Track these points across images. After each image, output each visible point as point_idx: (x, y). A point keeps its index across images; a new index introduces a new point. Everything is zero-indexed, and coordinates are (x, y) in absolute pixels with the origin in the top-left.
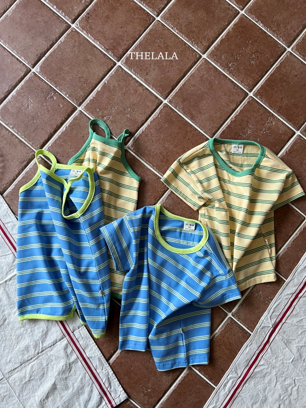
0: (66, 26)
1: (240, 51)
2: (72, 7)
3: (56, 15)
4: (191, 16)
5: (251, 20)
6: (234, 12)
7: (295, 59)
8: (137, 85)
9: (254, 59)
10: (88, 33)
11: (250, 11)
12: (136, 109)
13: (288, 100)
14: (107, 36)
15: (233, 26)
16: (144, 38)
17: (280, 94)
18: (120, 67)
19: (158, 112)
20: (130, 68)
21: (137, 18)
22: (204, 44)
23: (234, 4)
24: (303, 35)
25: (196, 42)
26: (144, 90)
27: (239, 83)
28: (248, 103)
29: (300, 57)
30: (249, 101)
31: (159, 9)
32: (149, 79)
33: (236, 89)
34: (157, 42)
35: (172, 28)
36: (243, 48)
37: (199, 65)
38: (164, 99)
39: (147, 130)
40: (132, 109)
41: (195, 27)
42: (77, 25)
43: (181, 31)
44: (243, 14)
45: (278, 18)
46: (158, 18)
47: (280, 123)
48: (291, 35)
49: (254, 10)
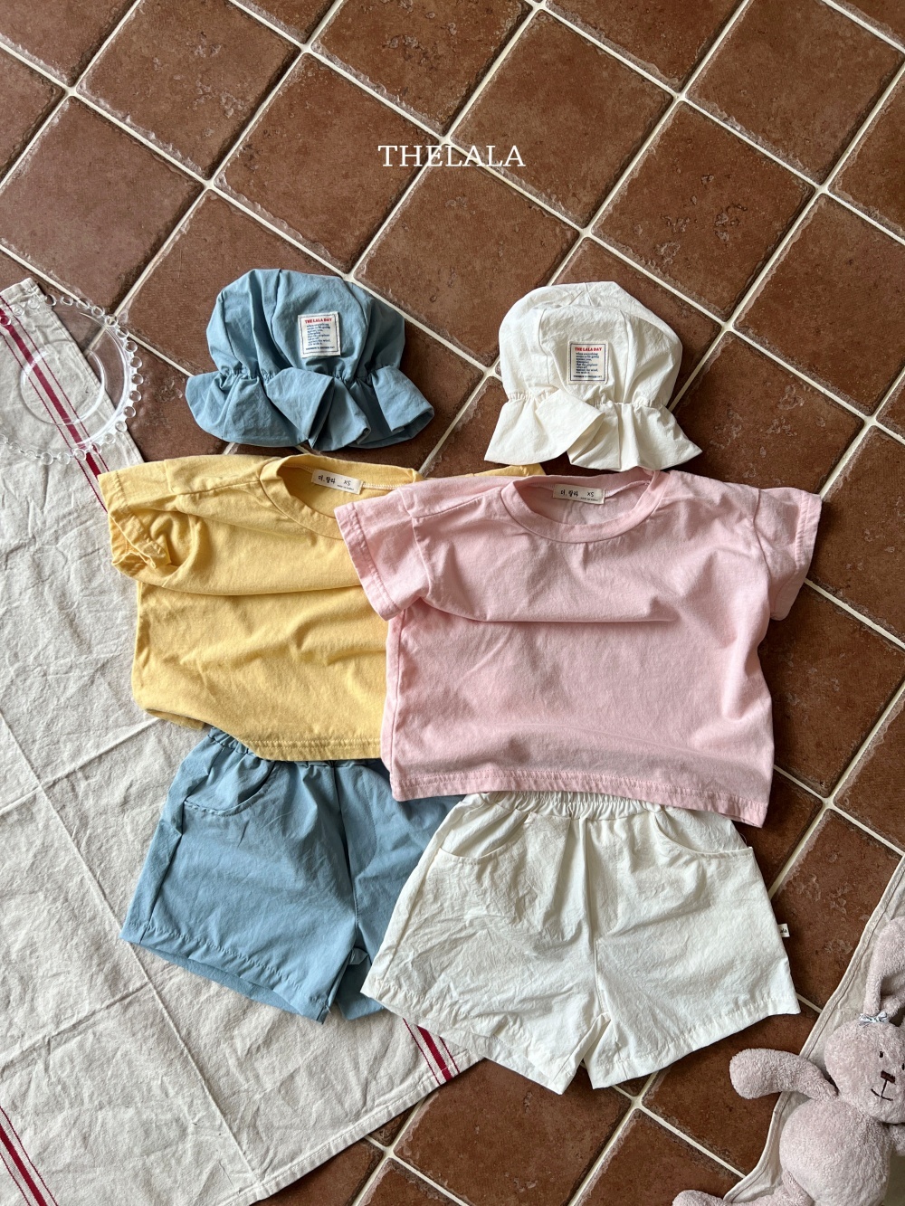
0: (189, 189)
1: (687, 209)
2: (202, 133)
3: (158, 159)
4: (538, 124)
5: (708, 117)
6: (659, 99)
7: (844, 216)
9: (728, 228)
10: (253, 202)
11: (703, 92)
13: (835, 333)
14: (308, 204)
15: (658, 139)
16: (413, 199)
17: (811, 318)
19: (476, 404)
20: (381, 288)
22: (584, 199)
23: (660, 79)
24: (858, 144)
25: (561, 194)
26: (428, 346)
27: (693, 299)
28: (723, 351)
29: (856, 207)
30: (727, 348)
31: (446, 113)
32: (439, 315)
33: (686, 317)
34: (450, 206)
36: (694, 199)
37: (575, 259)
38: (487, 366)
39: (448, 457)
41: (554, 153)
42: (221, 181)
44: (685, 103)
45: (783, 103)
46: (447, 140)
47: (819, 400)
48: (826, 148)
49: (714, 88)
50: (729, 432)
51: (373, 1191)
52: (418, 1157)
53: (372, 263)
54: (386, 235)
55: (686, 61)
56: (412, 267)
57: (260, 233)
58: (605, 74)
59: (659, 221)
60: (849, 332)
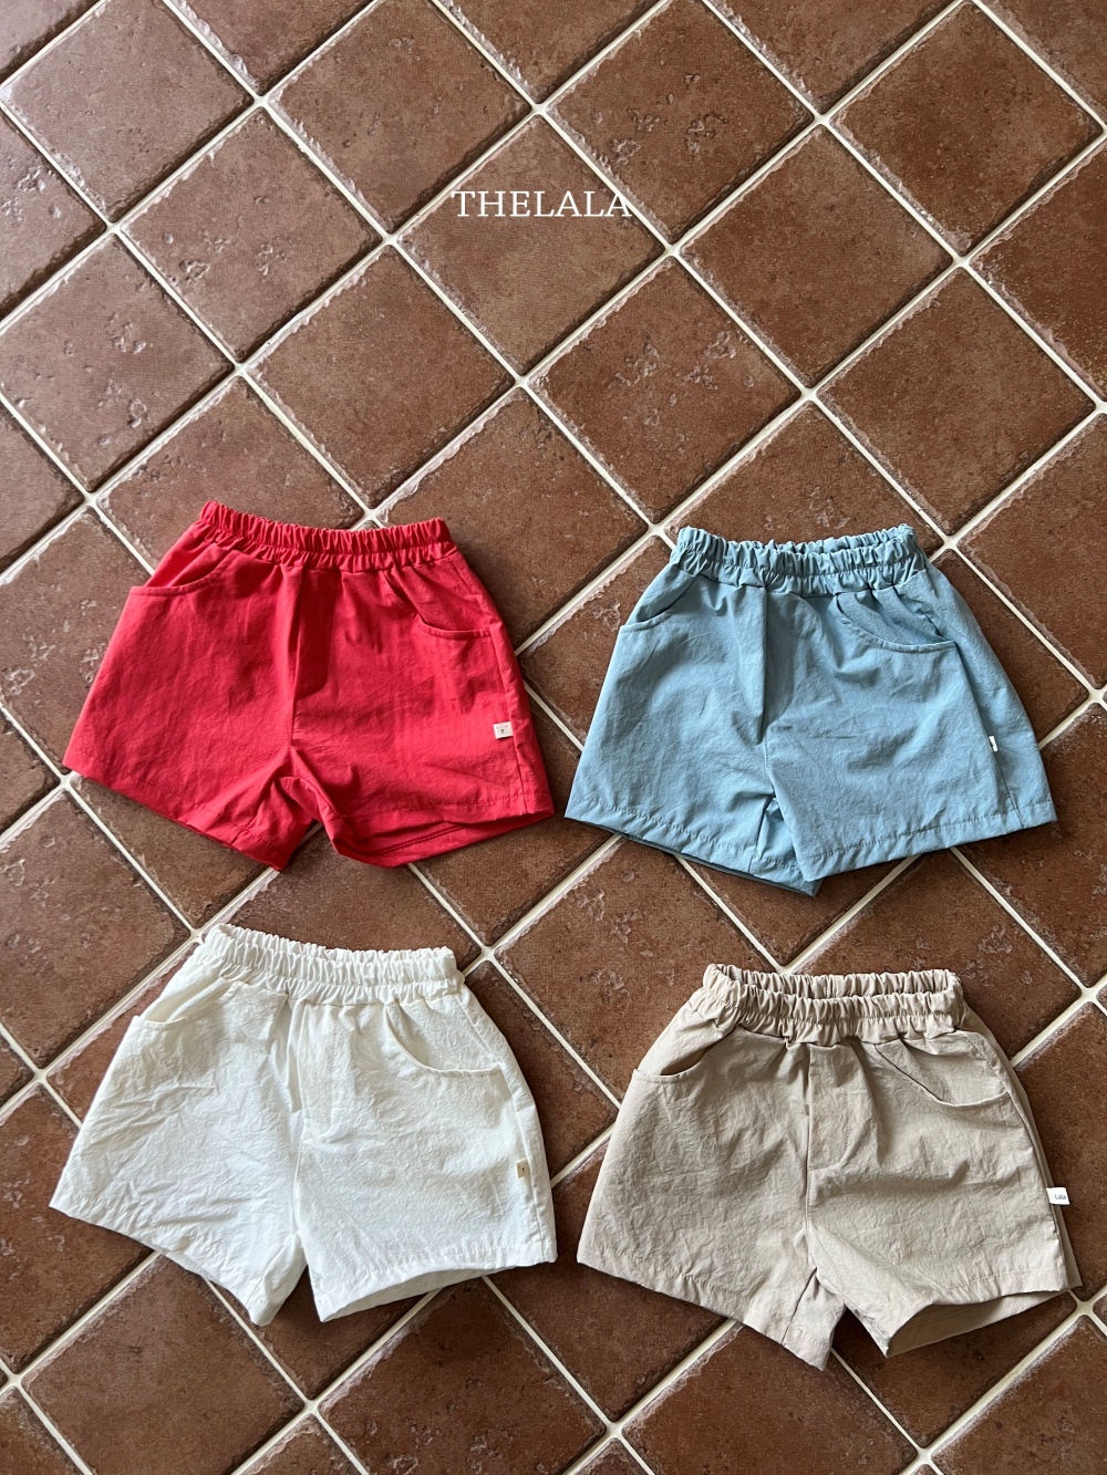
50: (640, 369)
51: (10, 1113)
52: (69, 1088)
53: (290, 88)
54: (314, 62)
56: (334, 103)
57: (177, 31)
59: (624, 113)
60: (809, 287)
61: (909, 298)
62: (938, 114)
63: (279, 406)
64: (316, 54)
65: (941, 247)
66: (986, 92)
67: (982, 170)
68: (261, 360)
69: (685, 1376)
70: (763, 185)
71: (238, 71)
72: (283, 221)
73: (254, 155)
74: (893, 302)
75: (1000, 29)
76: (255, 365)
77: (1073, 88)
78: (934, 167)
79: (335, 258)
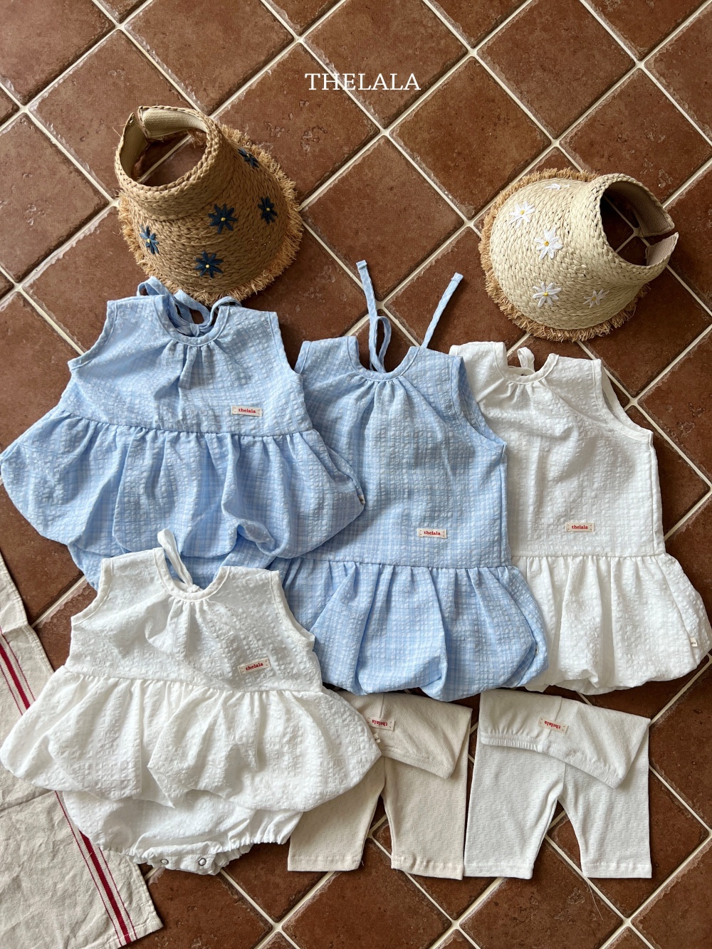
1: (284, 121)
4: (190, 32)
5: (315, 59)
6: (283, 37)
7: (394, 155)
8: (57, 159)
9: (310, 143)
11: (316, 40)
12: (49, 210)
13: (368, 236)
15: (278, 66)
16: (85, 64)
17: (354, 222)
18: (26, 116)
19: (97, 224)
20: (46, 122)
21: (77, 20)
22: (212, 95)
23: (287, 23)
25: (195, 87)
26: (71, 172)
29: (405, 150)
31: (125, 7)
32: (85, 152)
34: (111, 75)
35: (148, 51)
36: (291, 116)
38: (113, 198)
39: (67, 258)
40: (39, 209)
41: (197, 56)
43: (165, 61)
44: (301, 45)
45: (370, 62)
46: (122, 27)
47: (346, 282)
48: (393, 103)
49: (324, 39)
53: (43, 101)
54: (59, 85)
55: (308, 14)
56: (73, 112)
58: (248, 9)
59: (262, 124)
60: (379, 238)
61: (439, 246)
62: (454, 131)
63: (45, 311)
64: (60, 79)
65: (457, 214)
66: (483, 117)
67: (481, 167)
68: (32, 281)
69: (319, 893)
70: (350, 173)
71: (8, 89)
72: (42, 190)
73: (20, 145)
74: (429, 248)
75: (491, 77)
76: (27, 285)
77: (534, 115)
78: (452, 165)
79: (78, 214)
